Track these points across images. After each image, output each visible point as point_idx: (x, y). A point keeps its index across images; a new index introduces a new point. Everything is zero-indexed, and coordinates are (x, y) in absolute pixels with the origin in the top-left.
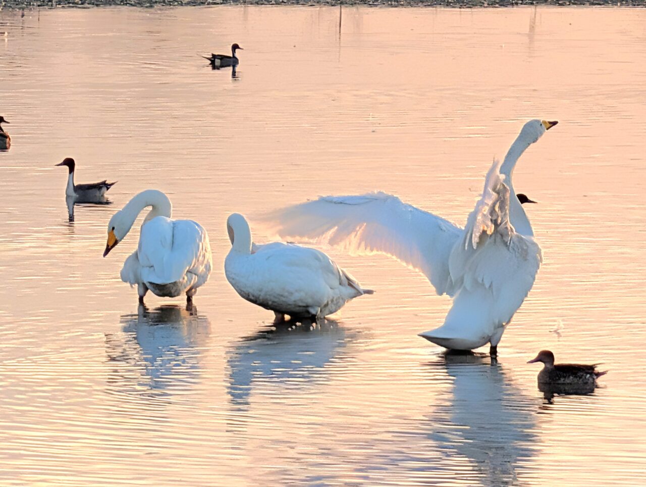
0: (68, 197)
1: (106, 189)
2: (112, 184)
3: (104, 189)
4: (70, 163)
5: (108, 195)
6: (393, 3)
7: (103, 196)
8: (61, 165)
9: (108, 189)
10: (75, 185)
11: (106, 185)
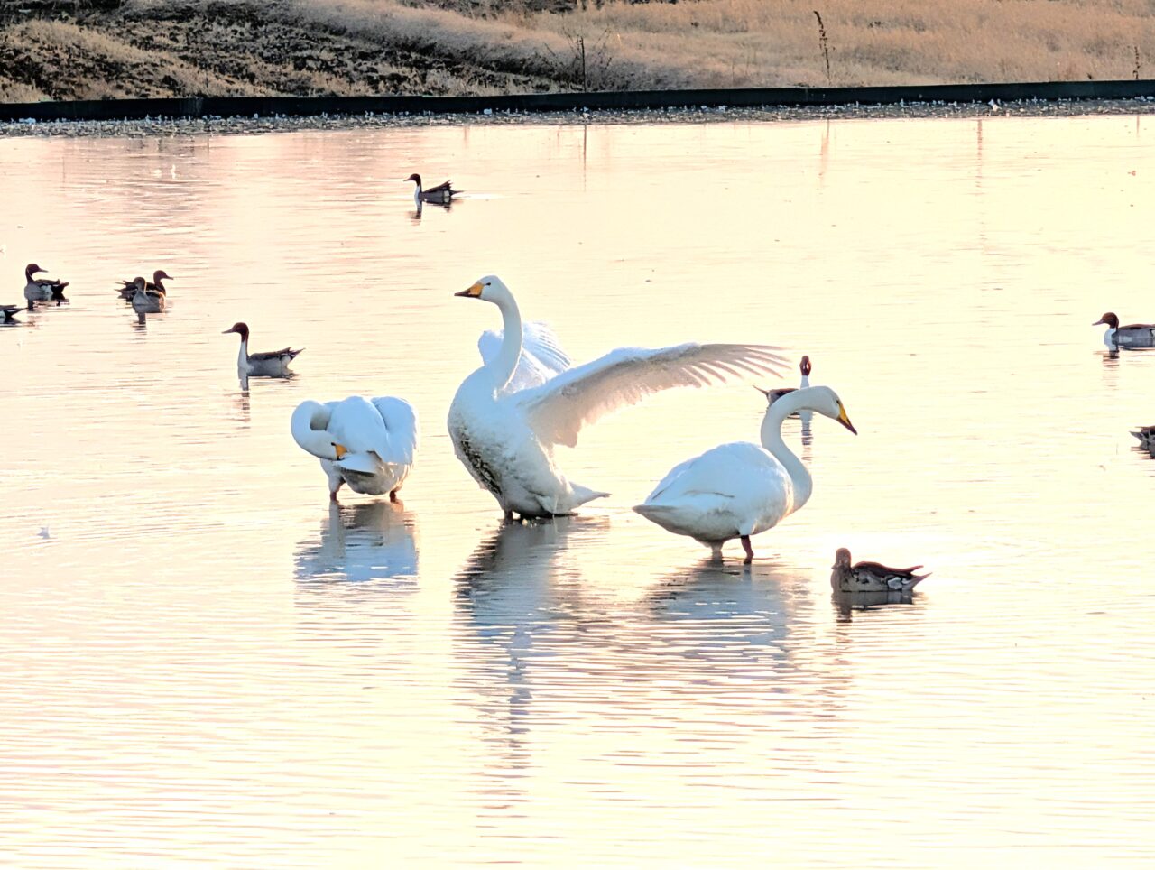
0: (240, 369)
1: (289, 358)
2: (298, 352)
3: (288, 358)
4: (242, 330)
5: (292, 366)
6: (663, 120)
7: (286, 367)
8: (229, 332)
9: (292, 358)
10: (250, 355)
11: (291, 354)
